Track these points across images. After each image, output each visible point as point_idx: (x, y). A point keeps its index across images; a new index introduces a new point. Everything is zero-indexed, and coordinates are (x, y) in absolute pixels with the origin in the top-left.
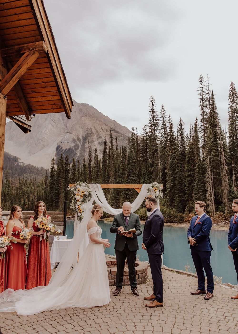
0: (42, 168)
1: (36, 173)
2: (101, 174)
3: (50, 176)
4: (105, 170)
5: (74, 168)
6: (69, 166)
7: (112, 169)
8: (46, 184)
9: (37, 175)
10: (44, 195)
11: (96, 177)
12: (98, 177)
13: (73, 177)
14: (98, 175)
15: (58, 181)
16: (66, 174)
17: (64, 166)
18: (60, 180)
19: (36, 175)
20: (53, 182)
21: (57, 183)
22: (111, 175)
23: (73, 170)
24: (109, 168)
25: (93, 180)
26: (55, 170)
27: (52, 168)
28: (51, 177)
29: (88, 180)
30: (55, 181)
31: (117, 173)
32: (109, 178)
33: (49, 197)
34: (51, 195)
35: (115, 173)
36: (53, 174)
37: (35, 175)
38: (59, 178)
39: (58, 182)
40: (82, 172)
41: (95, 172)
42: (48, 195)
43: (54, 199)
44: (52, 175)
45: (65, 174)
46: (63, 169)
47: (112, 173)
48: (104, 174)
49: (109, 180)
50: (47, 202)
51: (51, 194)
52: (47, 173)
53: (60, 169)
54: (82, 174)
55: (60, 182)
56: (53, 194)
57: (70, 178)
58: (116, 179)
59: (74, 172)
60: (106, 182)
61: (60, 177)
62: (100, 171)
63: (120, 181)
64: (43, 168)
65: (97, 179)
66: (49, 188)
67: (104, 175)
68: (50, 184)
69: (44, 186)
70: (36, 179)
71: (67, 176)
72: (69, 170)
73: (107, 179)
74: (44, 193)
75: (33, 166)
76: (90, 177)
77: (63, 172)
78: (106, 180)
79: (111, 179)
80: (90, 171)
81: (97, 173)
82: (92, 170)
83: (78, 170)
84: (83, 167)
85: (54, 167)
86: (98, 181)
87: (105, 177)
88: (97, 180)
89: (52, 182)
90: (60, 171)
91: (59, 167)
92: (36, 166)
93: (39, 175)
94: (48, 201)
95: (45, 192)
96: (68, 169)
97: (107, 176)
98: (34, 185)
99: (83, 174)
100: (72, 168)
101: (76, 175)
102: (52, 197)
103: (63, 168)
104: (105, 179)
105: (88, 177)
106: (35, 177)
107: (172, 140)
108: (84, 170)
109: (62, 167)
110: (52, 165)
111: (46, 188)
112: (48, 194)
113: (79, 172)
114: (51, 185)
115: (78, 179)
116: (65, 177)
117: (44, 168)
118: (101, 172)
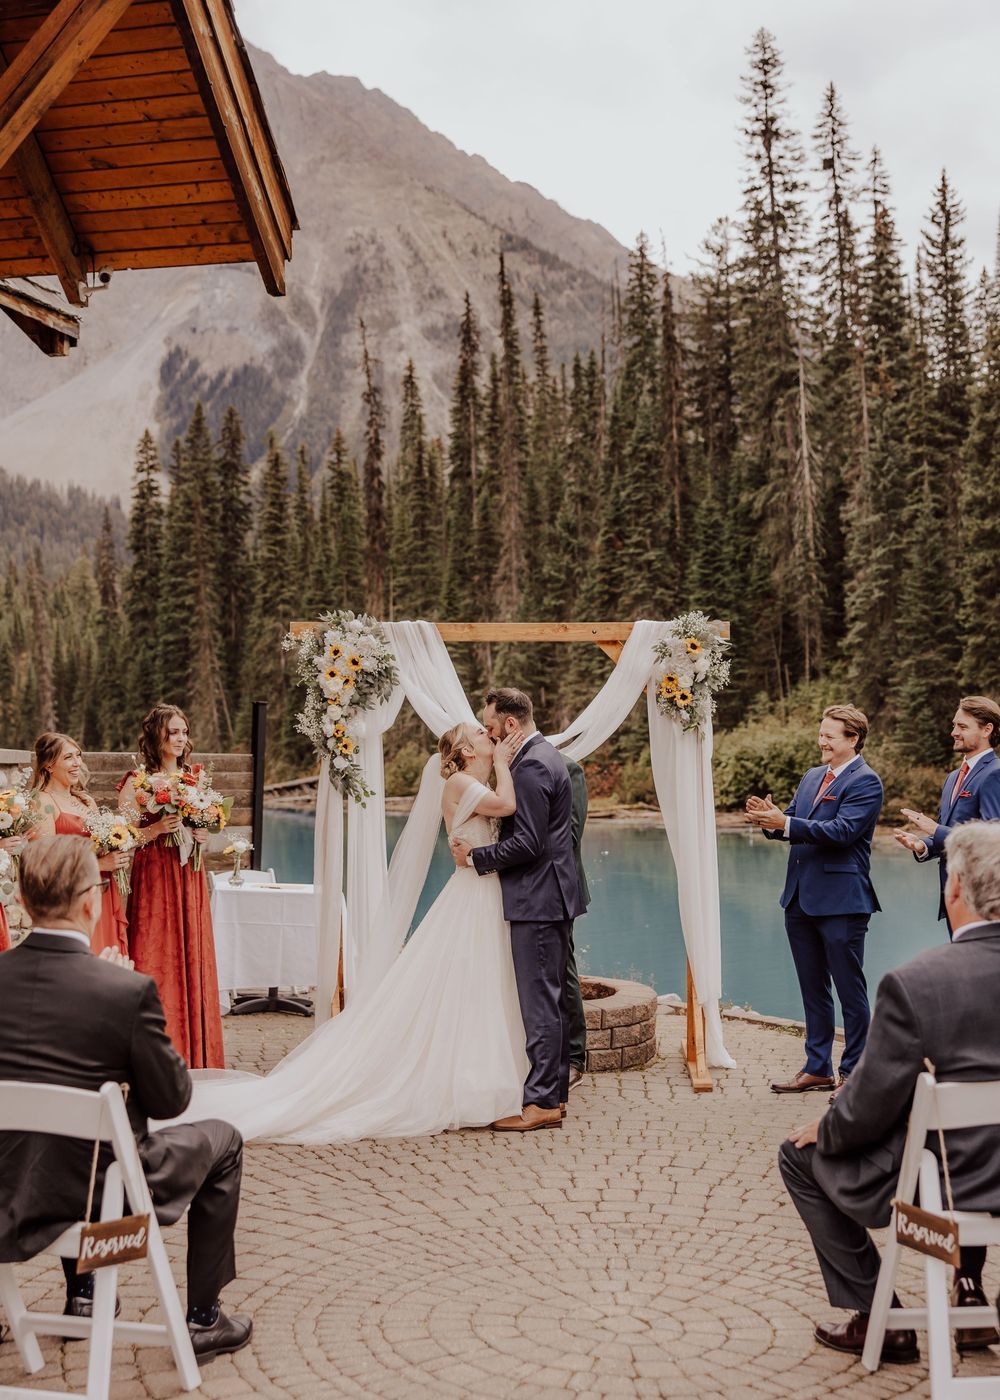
0: (76, 494)
1: (42, 526)
2: (442, 527)
3: (128, 543)
4: (465, 507)
5: (277, 496)
6: (246, 484)
7: (508, 500)
8: (107, 591)
9: (47, 535)
10: (95, 657)
11: (415, 549)
12: (423, 548)
13: (270, 551)
14: (424, 534)
15: (183, 574)
16: (230, 534)
17: (213, 483)
18: (189, 566)
19: (41, 537)
20: (148, 583)
21: (174, 586)
22: (507, 538)
23: (272, 504)
24: (491, 495)
25: (395, 571)
26: (158, 504)
27: (142, 495)
28: (136, 549)
29: (361, 570)
30: (161, 575)
31: (539, 522)
32: (495, 556)
33: (124, 669)
34: (139, 658)
35: (532, 522)
36: (147, 532)
37: (35, 538)
38: (184, 557)
39: (181, 583)
40: (323, 519)
41: (410, 517)
42: (120, 660)
43: (161, 687)
44: (142, 541)
45: (224, 530)
46: (207, 501)
47: (510, 525)
48: (459, 530)
49: (491, 570)
50: (115, 701)
51: (137, 652)
52: (107, 528)
53: (188, 503)
54: (324, 530)
55: (192, 582)
56: (151, 653)
57: (255, 558)
58: (535, 563)
59: (280, 519)
60: (476, 578)
61: (193, 549)
62: (440, 514)
63: (559, 571)
64: (85, 495)
65: (416, 560)
66: (123, 617)
67: (460, 535)
68: (129, 595)
69: (97, 604)
70: (43, 560)
71: (235, 542)
72: (247, 509)
73: (481, 564)
74: (95, 651)
75: (20, 482)
76: (377, 546)
77: (208, 520)
78: (475, 570)
79: (508, 564)
80: (377, 515)
81: (419, 521)
82: (385, 503)
83: (301, 507)
84: (332, 487)
85: (151, 489)
86: (422, 572)
87: (469, 547)
88: (419, 566)
89: (143, 581)
90: (188, 511)
91: (184, 486)
92: (36, 484)
93: (59, 538)
94: (121, 695)
95: (103, 641)
96: (241, 502)
97: (481, 541)
98: (32, 598)
99: (331, 533)
100: (264, 493)
101: (293, 536)
102: (147, 675)
103: (209, 495)
104: (471, 559)
105: (362, 552)
106: (38, 552)
107: (888, 316)
108: (336, 505)
109: (205, 488)
110: (143, 476)
111: (107, 619)
112: (119, 652)
113: (304, 521)
114: (141, 599)
115: (303, 561)
116: (223, 550)
117: (90, 495)
118: (445, 518)
